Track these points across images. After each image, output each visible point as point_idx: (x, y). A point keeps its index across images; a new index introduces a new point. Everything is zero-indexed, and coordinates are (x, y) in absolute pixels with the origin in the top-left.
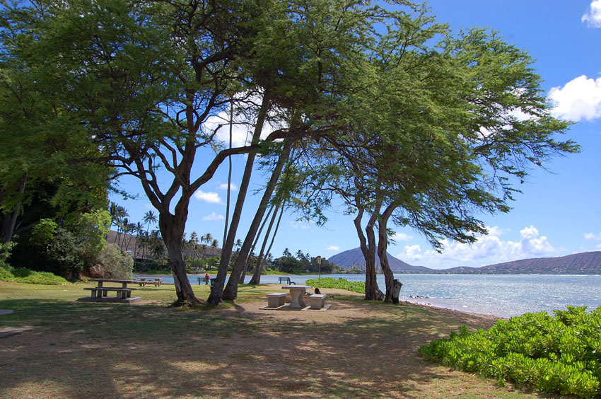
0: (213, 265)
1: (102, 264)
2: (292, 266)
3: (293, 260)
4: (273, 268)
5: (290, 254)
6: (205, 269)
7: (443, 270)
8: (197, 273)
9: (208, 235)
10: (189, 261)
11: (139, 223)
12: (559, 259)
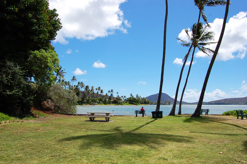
0: (101, 101)
1: (52, 100)
2: (134, 101)
3: (134, 99)
4: (126, 102)
5: (133, 96)
6: (97, 102)
7: (192, 103)
8: (94, 105)
9: (99, 88)
10: (90, 100)
11: (69, 82)
12: (242, 98)
